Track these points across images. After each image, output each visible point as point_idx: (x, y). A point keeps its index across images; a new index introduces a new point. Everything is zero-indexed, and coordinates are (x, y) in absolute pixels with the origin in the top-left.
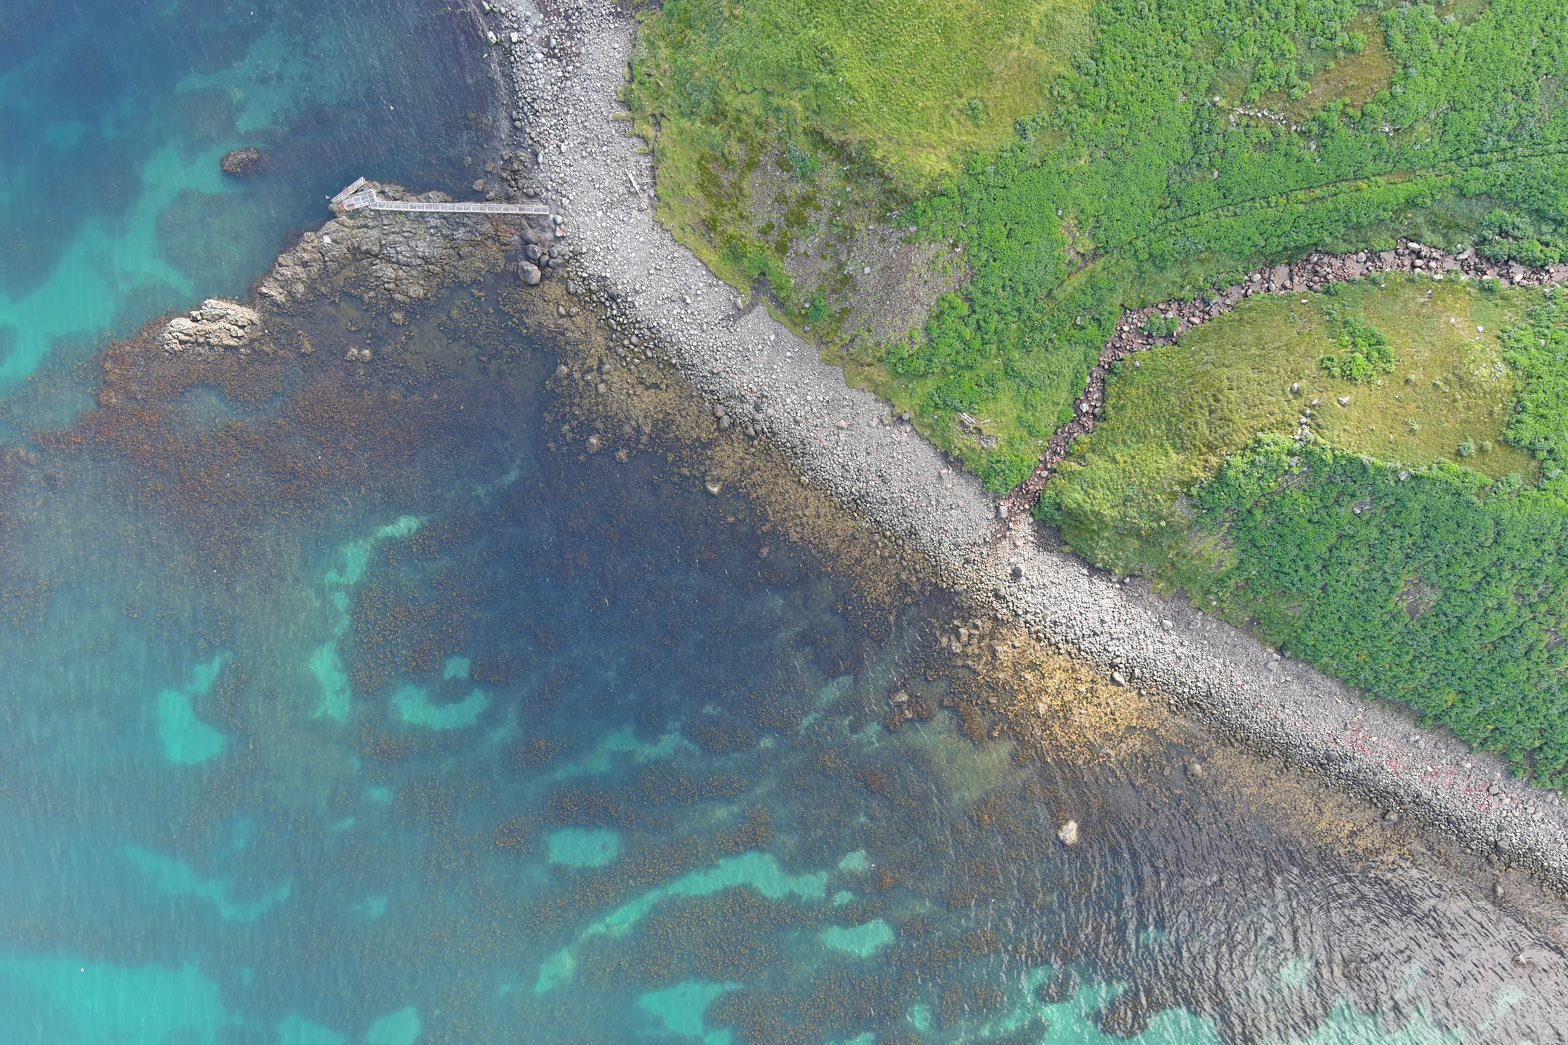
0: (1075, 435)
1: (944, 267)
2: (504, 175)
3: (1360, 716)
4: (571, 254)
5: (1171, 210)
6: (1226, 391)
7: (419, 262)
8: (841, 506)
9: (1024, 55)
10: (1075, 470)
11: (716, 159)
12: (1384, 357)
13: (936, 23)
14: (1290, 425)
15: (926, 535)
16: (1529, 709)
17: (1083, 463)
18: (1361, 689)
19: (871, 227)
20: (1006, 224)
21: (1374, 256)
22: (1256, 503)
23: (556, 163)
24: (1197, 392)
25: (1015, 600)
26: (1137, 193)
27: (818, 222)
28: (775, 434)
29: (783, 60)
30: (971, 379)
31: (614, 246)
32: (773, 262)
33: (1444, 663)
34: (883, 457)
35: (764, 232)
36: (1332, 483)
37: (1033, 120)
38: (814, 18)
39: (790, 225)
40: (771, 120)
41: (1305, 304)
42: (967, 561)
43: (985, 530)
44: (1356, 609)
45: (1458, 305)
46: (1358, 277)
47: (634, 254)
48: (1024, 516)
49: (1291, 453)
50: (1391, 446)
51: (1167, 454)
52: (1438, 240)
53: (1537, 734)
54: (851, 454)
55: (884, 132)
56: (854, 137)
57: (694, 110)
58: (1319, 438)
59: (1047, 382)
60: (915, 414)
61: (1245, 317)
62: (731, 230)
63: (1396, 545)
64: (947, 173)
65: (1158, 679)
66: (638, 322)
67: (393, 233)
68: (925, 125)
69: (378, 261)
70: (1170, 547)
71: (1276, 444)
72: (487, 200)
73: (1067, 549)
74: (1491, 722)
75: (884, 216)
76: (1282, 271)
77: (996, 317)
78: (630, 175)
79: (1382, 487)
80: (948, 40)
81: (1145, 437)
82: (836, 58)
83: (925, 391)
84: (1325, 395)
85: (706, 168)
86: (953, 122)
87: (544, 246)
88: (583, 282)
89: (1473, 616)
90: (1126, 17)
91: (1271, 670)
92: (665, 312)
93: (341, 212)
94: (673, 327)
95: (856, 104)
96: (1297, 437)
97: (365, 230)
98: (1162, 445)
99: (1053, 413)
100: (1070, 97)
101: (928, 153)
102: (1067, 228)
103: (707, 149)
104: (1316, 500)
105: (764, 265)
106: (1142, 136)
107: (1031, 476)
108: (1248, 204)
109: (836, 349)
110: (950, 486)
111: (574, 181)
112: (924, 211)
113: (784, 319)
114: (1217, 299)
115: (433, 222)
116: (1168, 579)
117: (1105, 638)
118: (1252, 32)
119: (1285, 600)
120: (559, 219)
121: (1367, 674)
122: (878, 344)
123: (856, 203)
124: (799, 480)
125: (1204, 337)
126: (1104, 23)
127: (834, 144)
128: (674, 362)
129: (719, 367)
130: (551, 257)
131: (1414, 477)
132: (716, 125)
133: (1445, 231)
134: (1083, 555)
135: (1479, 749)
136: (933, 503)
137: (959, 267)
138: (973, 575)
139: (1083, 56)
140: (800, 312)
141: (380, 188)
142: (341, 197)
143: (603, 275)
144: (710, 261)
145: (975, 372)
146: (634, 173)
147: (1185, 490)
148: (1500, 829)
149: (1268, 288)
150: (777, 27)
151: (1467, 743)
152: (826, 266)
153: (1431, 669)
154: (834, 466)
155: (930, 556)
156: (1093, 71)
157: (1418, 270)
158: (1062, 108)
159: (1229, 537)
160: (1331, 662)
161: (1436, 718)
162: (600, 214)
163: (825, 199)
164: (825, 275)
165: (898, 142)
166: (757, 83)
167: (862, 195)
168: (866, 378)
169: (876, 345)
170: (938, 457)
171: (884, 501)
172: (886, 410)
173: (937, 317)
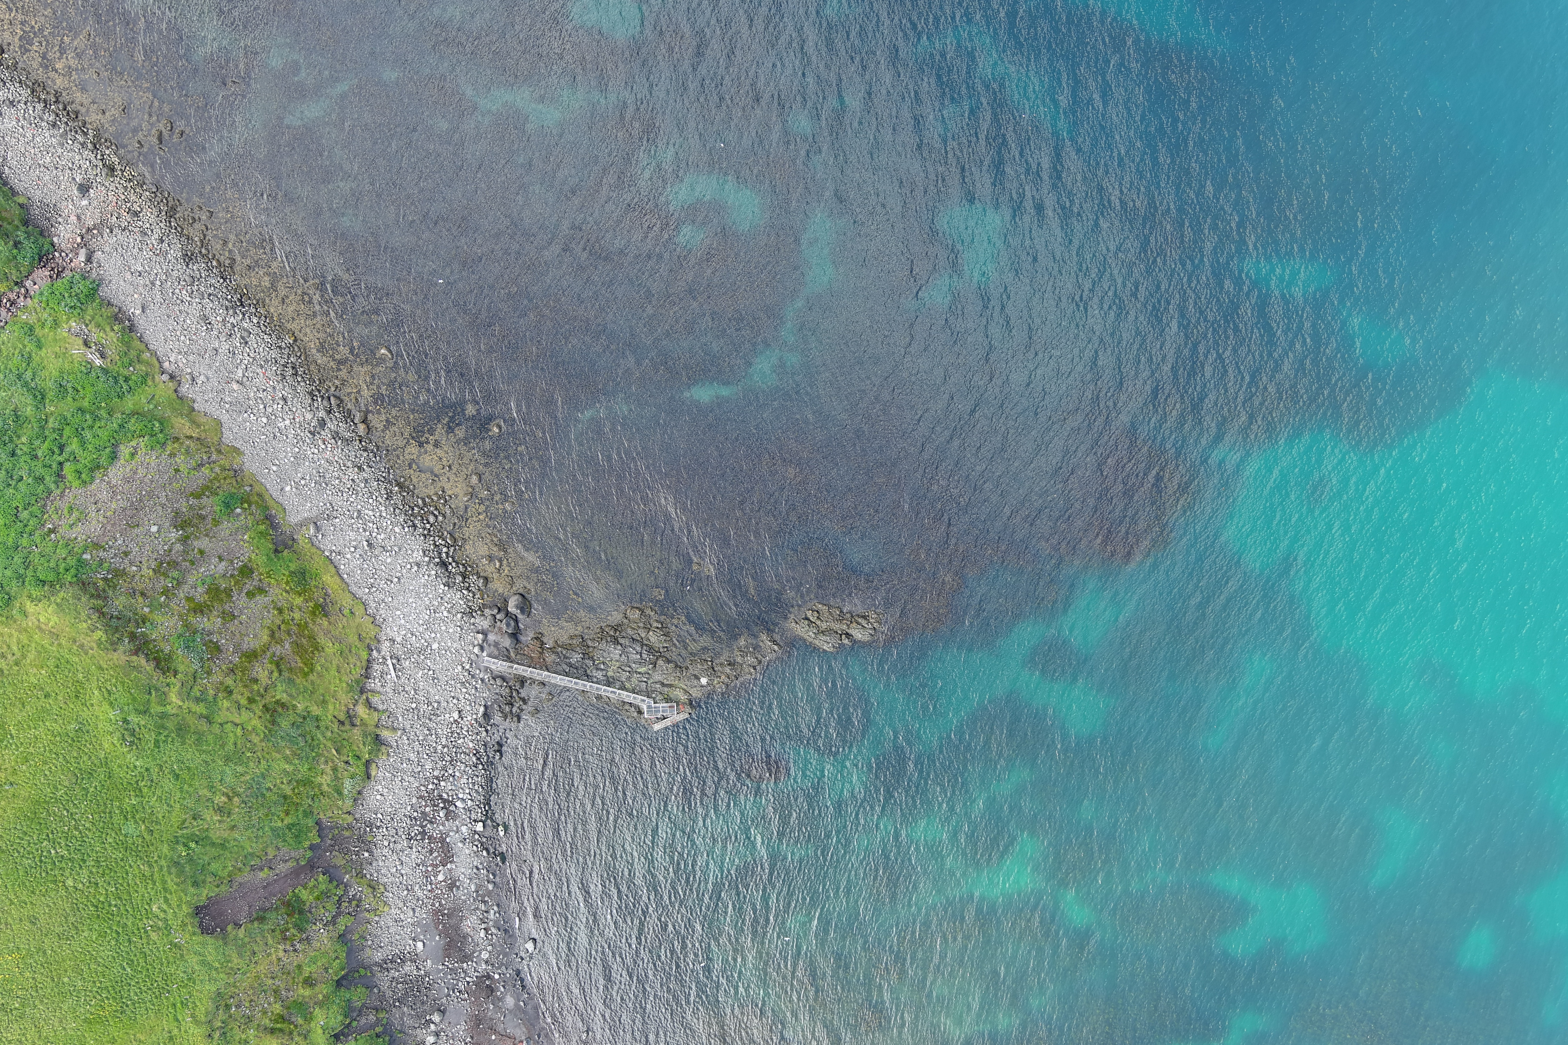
1: (71, 514)
2: (521, 703)
7: (622, 641)
8: (258, 303)
11: (291, 670)
15: (175, 252)
19: (134, 568)
23: (468, 703)
25: (92, 159)
27: (194, 587)
28: (311, 393)
30: (82, 398)
31: (428, 612)
32: (261, 561)
34: (201, 342)
35: (261, 590)
38: (135, 776)
39: (228, 592)
40: (211, 692)
42: (136, 214)
43: (110, 240)
47: (411, 600)
48: (63, 246)
54: (234, 354)
55: (86, 654)
56: (120, 657)
57: (301, 720)
60: (153, 378)
62: (298, 601)
66: (425, 536)
67: (640, 673)
68: (42, 651)
69: (661, 650)
72: (543, 684)
73: (21, 200)
75: (116, 576)
77: (40, 454)
78: (393, 675)
82: (118, 734)
83: (136, 398)
85: (305, 664)
86: (15, 648)
87: (499, 629)
88: (469, 586)
92: (393, 539)
93: (683, 704)
94: (389, 522)
95: (109, 687)
97: (665, 682)
101: (46, 625)
103: (298, 681)
105: (272, 560)
109: (222, 462)
110: (136, 296)
111: (453, 682)
112: (67, 570)
113: (271, 503)
115: (599, 675)
120: (476, 650)
122: (172, 455)
123: (143, 594)
124: (295, 340)
127: (147, 655)
128: (396, 488)
129: (352, 473)
130: (494, 617)
132: (279, 701)
136: (158, 283)
137: (56, 510)
138: (133, 198)
140: (250, 506)
141: (642, 717)
142: (679, 718)
143: (446, 588)
144: (332, 577)
145: (79, 405)
146: (389, 677)
150: (177, 777)
152: (203, 543)
154: (255, 346)
155: (176, 229)
162: (435, 646)
163: (179, 604)
164: (207, 535)
165: (75, 641)
166: (216, 729)
167: (133, 601)
168: (199, 426)
169: (175, 455)
170: (141, 329)
171: (211, 298)
172: (184, 389)
173: (98, 467)
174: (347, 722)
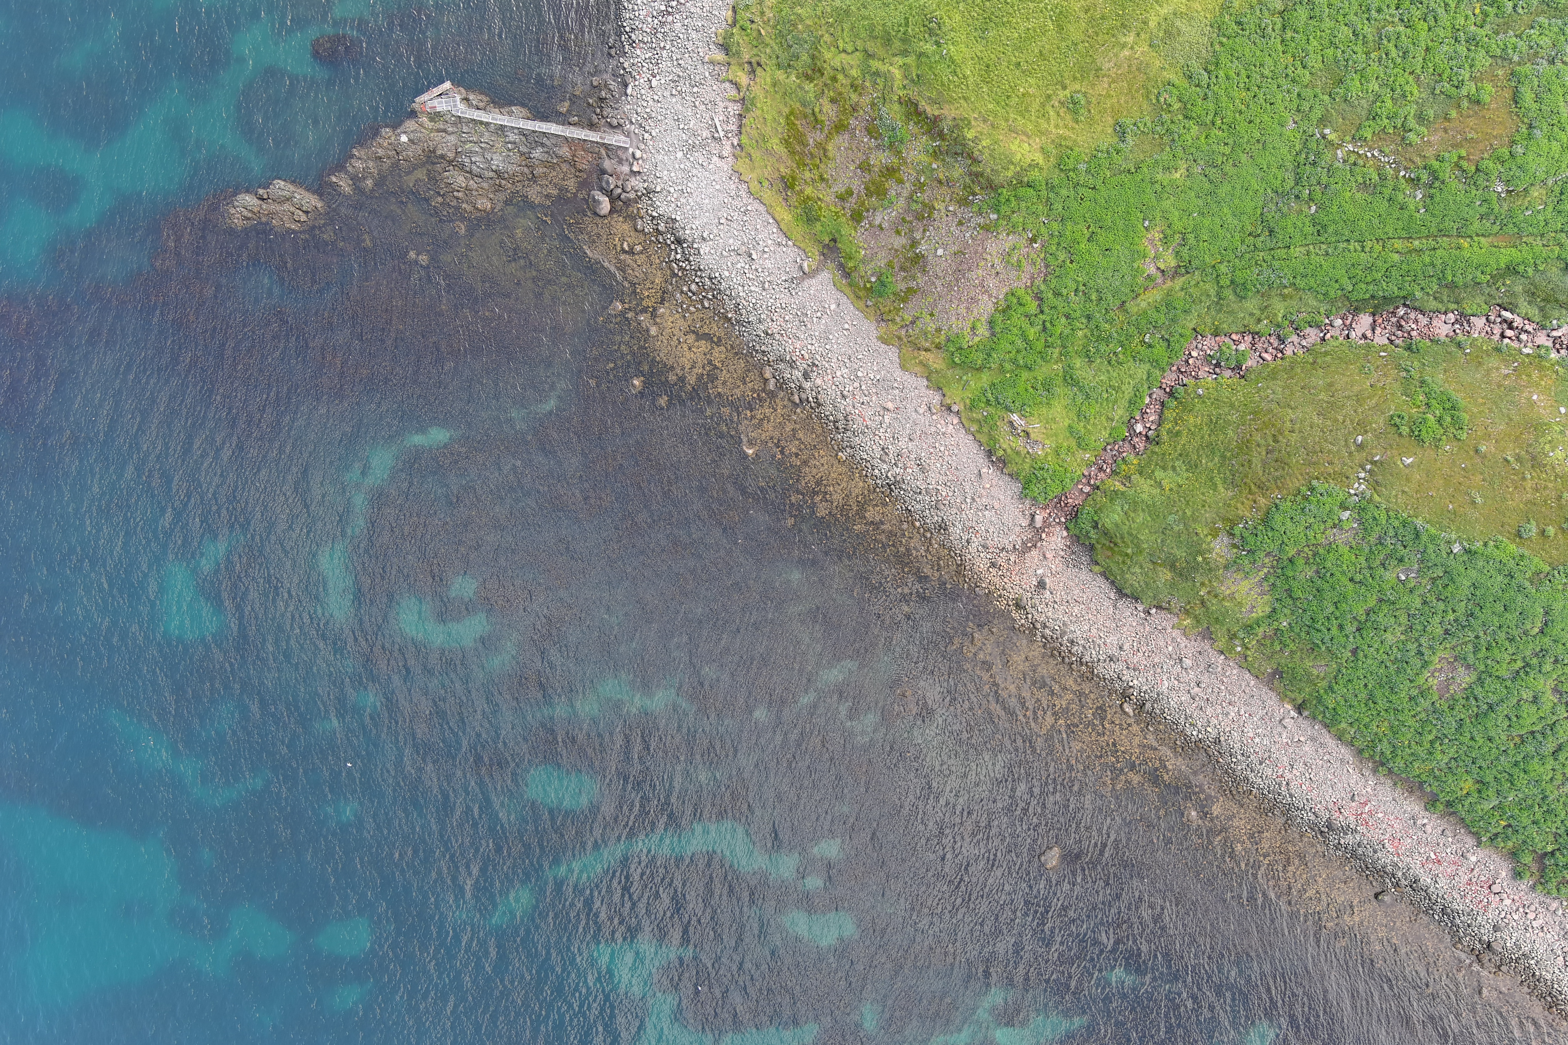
0: (1124, 454)
1: (1019, 261)
2: (591, 101)
3: (1369, 790)
4: (644, 192)
5: (1262, 238)
6: (1287, 433)
7: (491, 174)
8: (875, 489)
9: (1136, 56)
10: (1118, 490)
11: (806, 116)
12: (1457, 423)
13: (1052, 10)
14: (1347, 478)
15: (956, 531)
16: (1548, 811)
17: (1128, 484)
18: (1375, 762)
19: (951, 208)
20: (1089, 226)
21: (1463, 318)
22: (1299, 553)
23: (644, 97)
24: (1257, 430)
25: (1035, 613)
26: (1229, 216)
27: (898, 195)
28: (819, 405)
29: (889, 24)
30: (1028, 380)
31: (689, 190)
32: (847, 230)
33: (1466, 748)
34: (925, 446)
35: (842, 198)
36: (1381, 544)
37: (1135, 124)
39: (869, 194)
40: (868, 84)
41: (1383, 357)
42: (993, 565)
43: (1015, 538)
44: (1384, 678)
45: (1543, 383)
46: (1443, 338)
47: (707, 201)
48: (1058, 528)
49: (1344, 507)
50: (1449, 515)
51: (1215, 487)
52: (1534, 312)
53: (1551, 838)
54: (893, 437)
55: (980, 113)
56: (949, 112)
57: (792, 63)
58: (1376, 496)
59: (1105, 396)
60: (965, 406)
61: (1319, 361)
62: (809, 191)
63: (1437, 619)
64: (1038, 164)
65: (1168, 717)
66: (701, 270)
67: (471, 142)
68: (1024, 112)
69: (451, 167)
70: (1203, 584)
71: (1330, 495)
72: (570, 124)
73: (1097, 569)
74: (1505, 817)
75: (966, 199)
76: (1365, 320)
77: (1063, 320)
78: (716, 120)
79: (1433, 556)
80: (1060, 28)
81: (1196, 467)
82: (944, 29)
83: (979, 385)
84: (1389, 452)
85: (794, 124)
86: (1052, 113)
87: (618, 178)
88: (652, 221)
89: (1505, 705)
90: (1247, 33)
91: (1285, 727)
92: (729, 264)
93: (422, 112)
94: (735, 280)
95: (956, 78)
96: (1352, 492)
97: (444, 134)
98: (1212, 479)
99: (1105, 428)
100: (1177, 106)
101: (1022, 140)
102: (1151, 241)
103: (798, 105)
104: (1362, 559)
105: (837, 231)
106: (1244, 158)
107: (1072, 489)
108: (1342, 245)
109: (895, 328)
110: (988, 486)
111: (659, 118)
112: (1008, 200)
113: (848, 290)
114: (1294, 338)
115: (512, 137)
116: (1196, 617)
117: (1120, 666)
118: (1375, 68)
119: (1312, 657)
120: (638, 154)
121: (1384, 747)
122: (938, 330)
123: (940, 182)
124: (837, 455)
125: (1273, 375)
126: (1224, 35)
127: (927, 118)
128: (730, 316)
129: (774, 328)
130: (624, 191)
131: (1467, 551)
132: (811, 82)
133: (1542, 304)
134: (1112, 578)
135: (1488, 843)
136: (968, 500)
137: (1034, 264)
138: (997, 580)
139: (1196, 67)
140: (865, 285)
141: (464, 95)
142: (425, 97)
143: (673, 217)
144: (783, 219)
145: (1032, 374)
146: (721, 118)
147: (1228, 528)
148: (1496, 928)
149: (1348, 336)
151: (1477, 836)
152: (899, 242)
153: (1452, 753)
154: (874, 447)
155: (956, 554)
156: (1204, 83)
157: (1506, 341)
158: (1166, 117)
159: (1265, 584)
160: (1349, 729)
161: (1449, 804)
162: (680, 155)
163: (909, 175)
164: (896, 251)
165: (992, 125)
166: (859, 44)
167: (947, 174)
168: (921, 362)
169: (936, 330)
170: (982, 454)
171: (918, 491)
172: (936, 399)
173: (1004, 311)
174: (755, 65)
